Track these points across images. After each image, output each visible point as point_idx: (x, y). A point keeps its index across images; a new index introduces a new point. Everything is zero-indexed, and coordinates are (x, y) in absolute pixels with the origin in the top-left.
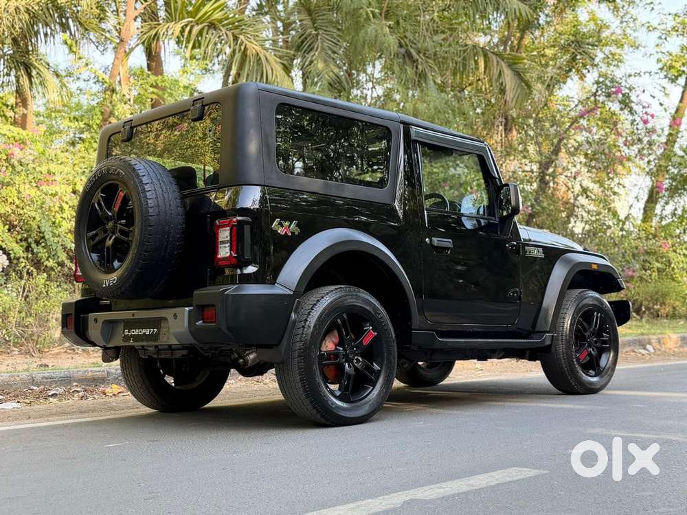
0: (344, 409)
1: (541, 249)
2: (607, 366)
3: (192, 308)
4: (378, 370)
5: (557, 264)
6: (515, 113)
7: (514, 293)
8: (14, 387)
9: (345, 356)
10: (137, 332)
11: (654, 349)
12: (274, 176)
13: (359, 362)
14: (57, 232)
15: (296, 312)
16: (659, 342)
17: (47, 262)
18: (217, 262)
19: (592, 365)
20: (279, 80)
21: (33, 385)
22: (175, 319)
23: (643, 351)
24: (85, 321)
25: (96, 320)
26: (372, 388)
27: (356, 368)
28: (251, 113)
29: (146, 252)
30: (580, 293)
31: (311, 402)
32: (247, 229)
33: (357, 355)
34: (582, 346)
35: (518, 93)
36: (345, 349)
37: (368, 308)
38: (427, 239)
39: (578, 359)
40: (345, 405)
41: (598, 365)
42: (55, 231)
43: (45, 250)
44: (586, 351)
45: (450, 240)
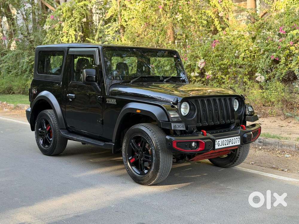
1: (115, 100)
7: (99, 120)
38: (67, 95)
44: (134, 159)
45: (74, 95)
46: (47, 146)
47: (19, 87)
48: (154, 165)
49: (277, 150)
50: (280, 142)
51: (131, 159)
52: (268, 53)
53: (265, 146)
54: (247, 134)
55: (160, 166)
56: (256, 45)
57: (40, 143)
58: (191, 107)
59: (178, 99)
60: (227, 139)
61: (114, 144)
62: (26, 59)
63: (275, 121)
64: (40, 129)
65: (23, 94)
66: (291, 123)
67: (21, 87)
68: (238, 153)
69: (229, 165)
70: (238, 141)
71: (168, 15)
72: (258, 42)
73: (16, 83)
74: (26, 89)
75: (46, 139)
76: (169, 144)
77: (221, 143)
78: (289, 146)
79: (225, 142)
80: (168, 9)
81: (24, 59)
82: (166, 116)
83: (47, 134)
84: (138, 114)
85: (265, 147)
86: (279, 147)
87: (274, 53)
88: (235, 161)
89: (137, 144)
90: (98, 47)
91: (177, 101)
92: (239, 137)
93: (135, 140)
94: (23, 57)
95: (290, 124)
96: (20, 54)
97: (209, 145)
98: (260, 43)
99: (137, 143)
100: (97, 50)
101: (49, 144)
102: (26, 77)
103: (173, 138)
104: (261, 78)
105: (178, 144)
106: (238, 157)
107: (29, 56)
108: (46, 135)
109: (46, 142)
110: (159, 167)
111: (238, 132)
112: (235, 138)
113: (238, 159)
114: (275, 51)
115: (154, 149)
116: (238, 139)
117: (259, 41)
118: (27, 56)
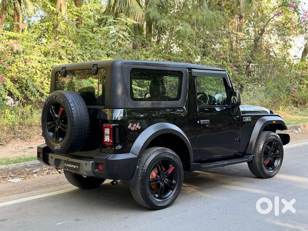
0: (160, 202)
1: (250, 117)
2: (278, 165)
3: (93, 161)
4: (175, 183)
5: (257, 122)
6: (244, 15)
7: (237, 139)
8: (18, 169)
9: (161, 179)
10: (70, 166)
11: (301, 130)
12: (129, 103)
13: (166, 181)
14: (35, 85)
15: (139, 166)
16: (304, 127)
17: (31, 98)
18: (104, 143)
19: (271, 165)
20: (134, 6)
21: (26, 168)
22: (86, 165)
23: (296, 132)
24: (47, 156)
25: (52, 158)
26: (172, 191)
27: (165, 184)
28: (119, 76)
29: (73, 137)
30: (267, 134)
31: (145, 202)
32: (117, 130)
33: (166, 178)
34: (267, 157)
35: (246, 5)
36: (160, 177)
37: (171, 157)
38: (198, 121)
39: (264, 164)
40: (160, 200)
41: (274, 165)
42: (34, 84)
43: (30, 93)
44: (268, 160)
45: (209, 120)
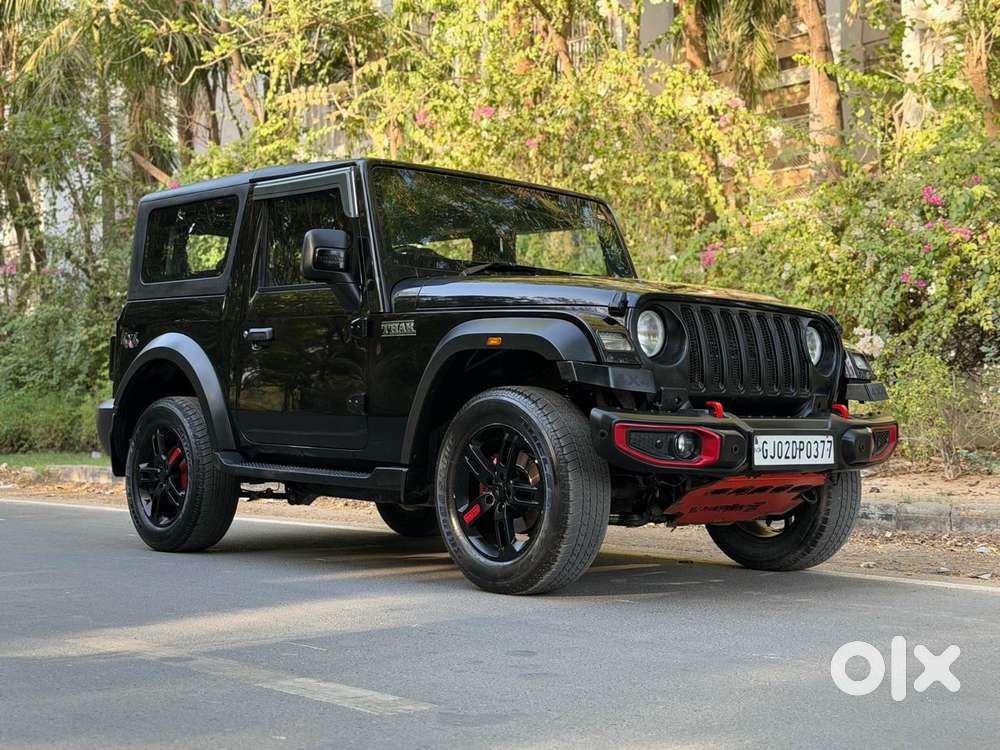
1: (411, 322)
4: (182, 495)
7: (353, 399)
39: (461, 522)
44: (476, 509)
45: (270, 329)
46: (165, 520)
47: (52, 426)
48: (550, 514)
49: (944, 537)
50: (955, 513)
51: (465, 512)
52: (890, 266)
53: (904, 530)
54: (854, 433)
55: (570, 516)
56: (851, 245)
57: (142, 513)
58: (669, 324)
59: (628, 299)
60: (791, 438)
61: (405, 470)
62: (81, 335)
63: (925, 484)
64: (143, 466)
65: (62, 449)
66: (979, 486)
67: (58, 425)
68: (823, 512)
69: (791, 557)
70: (826, 453)
71: (556, 167)
72: (856, 236)
73: (42, 416)
74: (73, 432)
75: (164, 496)
76: (603, 435)
77: (772, 449)
78: (987, 522)
79: (785, 447)
80: (555, 150)
81: (73, 335)
82: (589, 346)
83: (167, 476)
84: (493, 350)
85: (904, 532)
86: (954, 529)
87: (912, 267)
88: (814, 544)
89: (488, 456)
90: (354, 164)
91: (625, 302)
92: (831, 438)
93: (481, 444)
94: (70, 329)
95: (977, 489)
96: (61, 321)
97: (736, 449)
98: (860, 239)
99: (488, 452)
100: (350, 174)
101: (172, 512)
102: (76, 395)
103: (615, 416)
104: (871, 341)
105: (633, 435)
106: (822, 529)
107: (88, 325)
108: (166, 481)
109: (163, 507)
110: (566, 523)
111: (827, 423)
112: (819, 438)
113: (825, 534)
114: (912, 261)
115: (549, 461)
116: (828, 445)
117: (858, 232)
118: (82, 325)
